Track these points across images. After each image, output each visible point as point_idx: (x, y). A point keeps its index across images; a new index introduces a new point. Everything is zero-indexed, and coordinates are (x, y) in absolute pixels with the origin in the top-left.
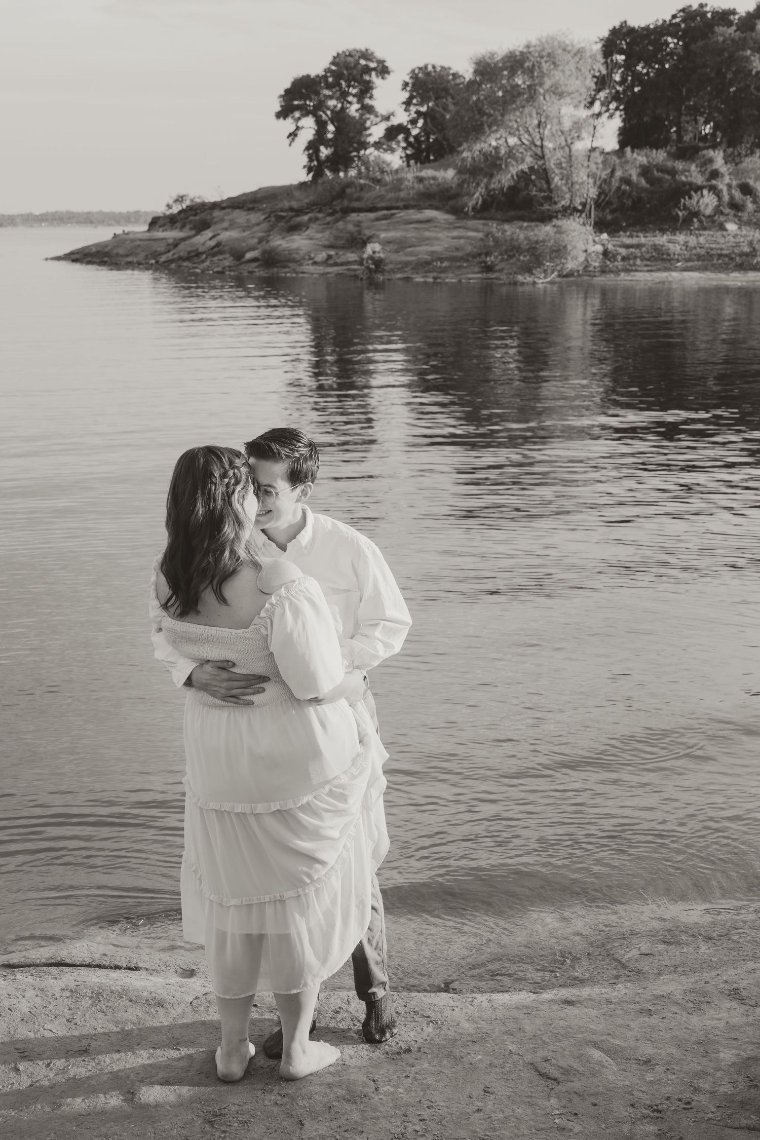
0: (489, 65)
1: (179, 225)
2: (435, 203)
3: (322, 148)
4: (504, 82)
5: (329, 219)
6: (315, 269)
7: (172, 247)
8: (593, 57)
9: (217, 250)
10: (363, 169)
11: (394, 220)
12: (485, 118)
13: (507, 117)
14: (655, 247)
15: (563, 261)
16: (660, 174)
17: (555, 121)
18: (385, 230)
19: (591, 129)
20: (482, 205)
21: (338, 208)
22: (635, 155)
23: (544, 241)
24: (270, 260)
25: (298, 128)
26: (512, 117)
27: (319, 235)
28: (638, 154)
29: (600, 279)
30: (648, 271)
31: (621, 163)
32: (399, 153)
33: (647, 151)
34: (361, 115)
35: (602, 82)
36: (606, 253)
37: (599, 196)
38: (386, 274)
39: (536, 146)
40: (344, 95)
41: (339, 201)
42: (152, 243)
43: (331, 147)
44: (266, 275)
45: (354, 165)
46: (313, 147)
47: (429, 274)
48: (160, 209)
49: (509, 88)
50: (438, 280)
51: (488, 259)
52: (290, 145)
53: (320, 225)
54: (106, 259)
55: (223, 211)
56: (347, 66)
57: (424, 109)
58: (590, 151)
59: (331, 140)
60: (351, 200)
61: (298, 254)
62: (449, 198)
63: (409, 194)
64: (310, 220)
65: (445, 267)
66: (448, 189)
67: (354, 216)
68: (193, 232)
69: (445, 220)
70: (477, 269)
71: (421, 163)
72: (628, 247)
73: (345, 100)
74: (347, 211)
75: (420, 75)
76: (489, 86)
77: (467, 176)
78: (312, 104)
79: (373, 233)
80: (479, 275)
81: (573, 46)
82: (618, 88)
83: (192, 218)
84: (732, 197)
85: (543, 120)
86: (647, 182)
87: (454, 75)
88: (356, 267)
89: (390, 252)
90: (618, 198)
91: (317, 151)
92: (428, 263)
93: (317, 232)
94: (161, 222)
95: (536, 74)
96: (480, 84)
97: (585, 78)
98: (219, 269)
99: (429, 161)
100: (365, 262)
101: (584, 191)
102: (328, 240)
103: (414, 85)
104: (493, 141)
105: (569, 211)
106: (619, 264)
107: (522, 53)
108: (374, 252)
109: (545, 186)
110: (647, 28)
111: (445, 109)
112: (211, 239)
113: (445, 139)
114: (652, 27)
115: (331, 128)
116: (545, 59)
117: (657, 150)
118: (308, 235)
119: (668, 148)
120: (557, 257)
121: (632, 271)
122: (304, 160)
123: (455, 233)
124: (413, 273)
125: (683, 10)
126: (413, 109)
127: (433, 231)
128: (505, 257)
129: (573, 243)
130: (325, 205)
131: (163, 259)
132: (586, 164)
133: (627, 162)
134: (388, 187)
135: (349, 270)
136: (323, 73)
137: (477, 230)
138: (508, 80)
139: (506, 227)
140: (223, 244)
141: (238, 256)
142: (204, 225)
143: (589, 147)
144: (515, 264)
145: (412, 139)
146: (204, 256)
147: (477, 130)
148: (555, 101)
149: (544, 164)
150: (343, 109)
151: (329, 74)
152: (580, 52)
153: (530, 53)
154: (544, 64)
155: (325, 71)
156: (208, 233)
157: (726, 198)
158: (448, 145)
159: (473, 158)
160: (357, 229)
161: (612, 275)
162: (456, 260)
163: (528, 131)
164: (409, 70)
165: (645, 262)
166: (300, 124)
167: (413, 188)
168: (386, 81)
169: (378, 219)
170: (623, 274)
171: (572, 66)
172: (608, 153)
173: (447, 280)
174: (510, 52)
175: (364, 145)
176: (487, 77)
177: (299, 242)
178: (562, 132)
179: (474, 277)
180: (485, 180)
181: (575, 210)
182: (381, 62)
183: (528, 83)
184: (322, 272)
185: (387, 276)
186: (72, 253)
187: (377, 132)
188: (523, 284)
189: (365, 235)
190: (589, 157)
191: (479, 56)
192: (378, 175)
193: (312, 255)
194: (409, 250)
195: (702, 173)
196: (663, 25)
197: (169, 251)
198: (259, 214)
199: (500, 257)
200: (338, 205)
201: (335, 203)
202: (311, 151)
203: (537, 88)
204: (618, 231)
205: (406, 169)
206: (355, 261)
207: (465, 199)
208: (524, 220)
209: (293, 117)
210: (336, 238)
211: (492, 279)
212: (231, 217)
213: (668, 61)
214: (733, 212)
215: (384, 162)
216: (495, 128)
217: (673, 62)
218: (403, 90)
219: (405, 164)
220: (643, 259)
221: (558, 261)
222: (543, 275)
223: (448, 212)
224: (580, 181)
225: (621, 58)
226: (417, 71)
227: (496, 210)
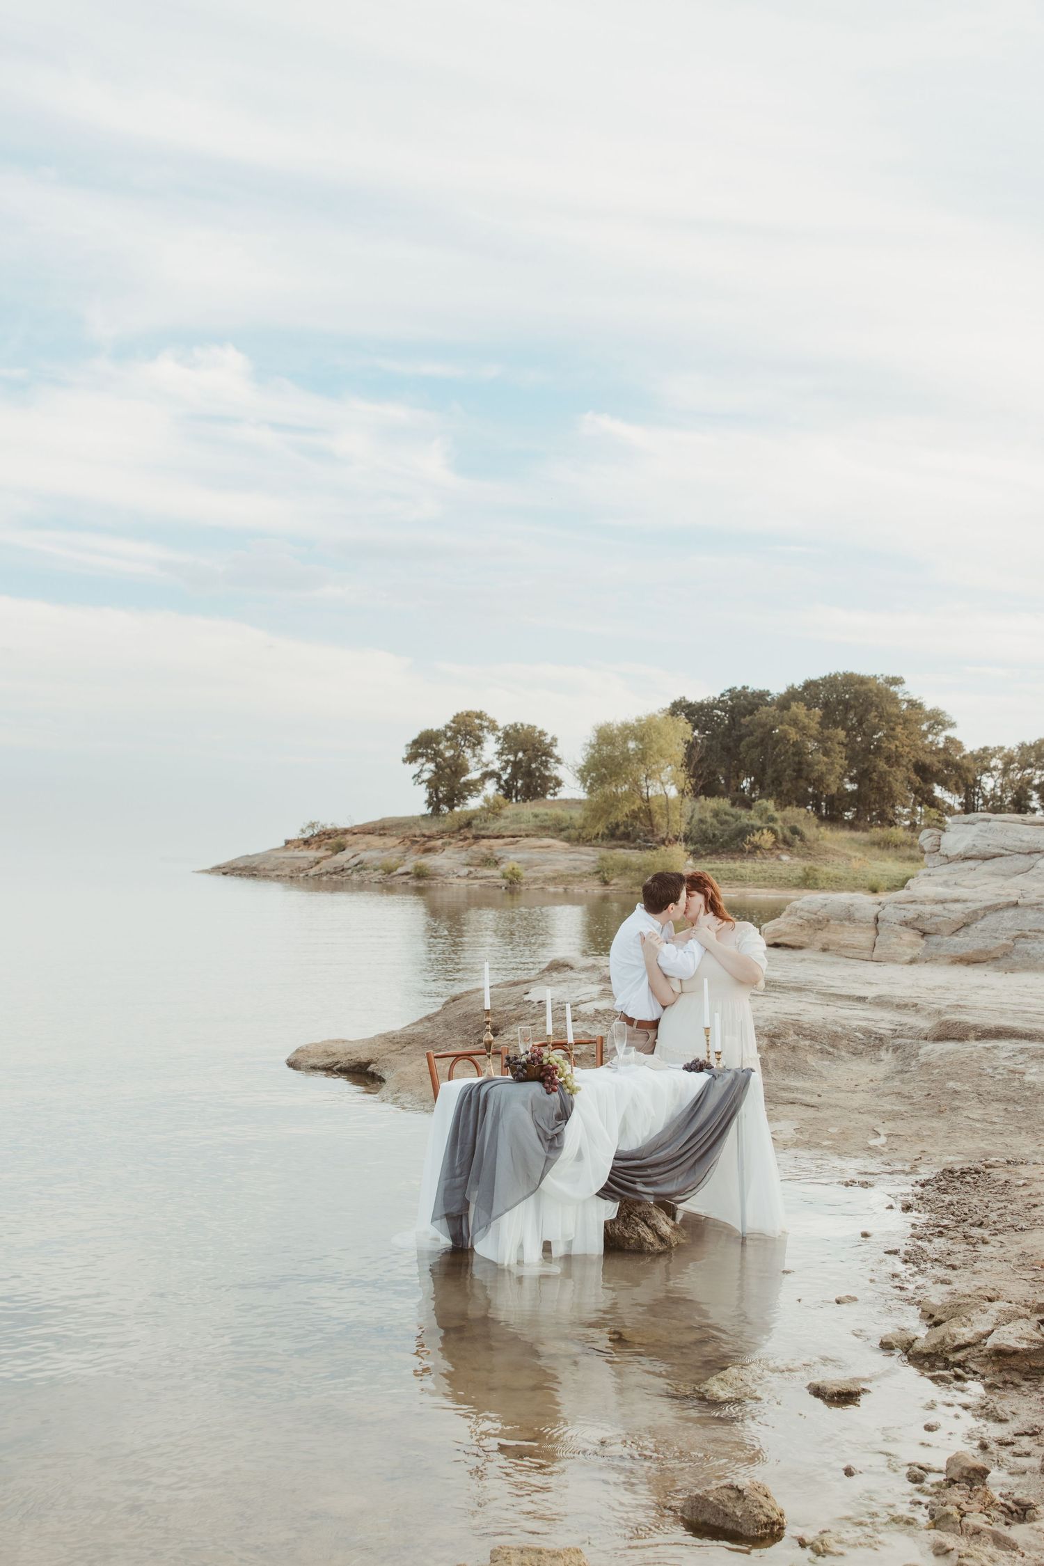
1: (314, 846)
2: (550, 832)
3: (439, 786)
5: (461, 843)
6: (460, 882)
7: (315, 864)
9: (360, 866)
10: (485, 805)
11: (519, 846)
16: (727, 818)
18: (513, 854)
21: (469, 835)
22: (708, 802)
24: (420, 874)
25: (421, 771)
27: (457, 856)
28: (710, 801)
33: (716, 799)
38: (524, 885)
40: (460, 747)
41: (466, 830)
42: (295, 860)
43: (448, 786)
44: (418, 885)
46: (434, 786)
47: (559, 886)
48: (294, 834)
50: (568, 891)
51: (606, 875)
52: (415, 784)
53: (454, 848)
55: (357, 836)
56: (464, 724)
57: (512, 759)
60: (477, 829)
61: (442, 869)
62: (562, 830)
63: (526, 824)
64: (444, 844)
65: (572, 881)
66: (559, 822)
67: (485, 842)
68: (330, 853)
69: (560, 846)
70: (597, 883)
71: (513, 802)
73: (461, 750)
74: (477, 838)
77: (591, 813)
78: (433, 753)
79: (504, 854)
83: (326, 841)
84: (785, 837)
86: (718, 823)
87: (540, 732)
88: (496, 880)
91: (436, 789)
92: (555, 878)
93: (454, 853)
94: (296, 844)
99: (520, 800)
100: (505, 876)
101: (679, 826)
102: (465, 860)
103: (506, 739)
105: (667, 842)
108: (513, 869)
109: (649, 822)
110: (701, 704)
112: (351, 858)
114: (706, 702)
117: (721, 798)
118: (446, 855)
119: (730, 797)
122: (426, 796)
123: (571, 856)
124: (546, 885)
125: (729, 691)
126: (505, 759)
127: (551, 855)
128: (618, 874)
130: (453, 833)
131: (312, 872)
134: (509, 818)
135: (490, 882)
136: (444, 729)
137: (590, 855)
139: (614, 853)
140: (365, 861)
141: (388, 871)
142: (341, 848)
144: (627, 879)
145: (502, 782)
146: (350, 871)
149: (649, 806)
150: (459, 757)
151: (448, 730)
155: (446, 727)
156: (347, 854)
157: (781, 836)
160: (489, 852)
162: (578, 876)
166: (422, 768)
167: (529, 819)
169: (506, 844)
173: (575, 891)
177: (439, 861)
179: (597, 888)
180: (605, 816)
181: (673, 840)
182: (491, 721)
184: (465, 884)
185: (525, 887)
186: (218, 868)
189: (497, 856)
190: (682, 802)
192: (498, 810)
193: (455, 871)
194: (537, 868)
195: (761, 818)
196: (714, 701)
197: (314, 867)
198: (394, 838)
199: (614, 874)
200: (467, 833)
201: (462, 831)
202: (431, 789)
204: (700, 858)
206: (494, 876)
207: (589, 830)
208: (626, 849)
209: (416, 762)
210: (472, 858)
214: (786, 847)
217: (722, 730)
218: (500, 742)
223: (562, 840)
224: (674, 818)
226: (509, 728)
227: (603, 839)
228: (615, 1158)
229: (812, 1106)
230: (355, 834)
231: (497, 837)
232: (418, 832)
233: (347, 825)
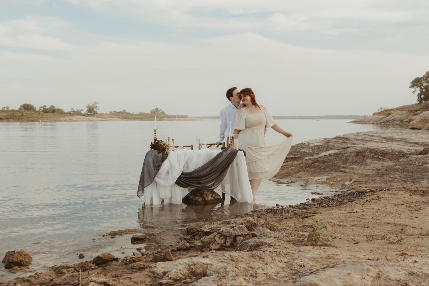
1: (381, 114)
3: (422, 95)
7: (381, 120)
9: (394, 120)
25: (415, 90)
42: (375, 119)
43: (424, 95)
46: (419, 95)
48: (376, 111)
52: (413, 94)
54: (363, 122)
59: (424, 93)
64: (420, 112)
68: (386, 116)
78: (419, 84)
83: (385, 113)
91: (420, 96)
94: (376, 114)
112: (392, 117)
115: (424, 90)
122: (417, 98)
130: (424, 109)
131: (379, 122)
136: (423, 77)
140: (396, 118)
142: (389, 114)
146: (391, 121)
156: (390, 116)
198: (405, 111)
201: (427, 108)
209: (414, 88)
212: (397, 112)
228: (182, 174)
229: (346, 173)
230: (394, 110)
232: (413, 109)
233: (392, 108)
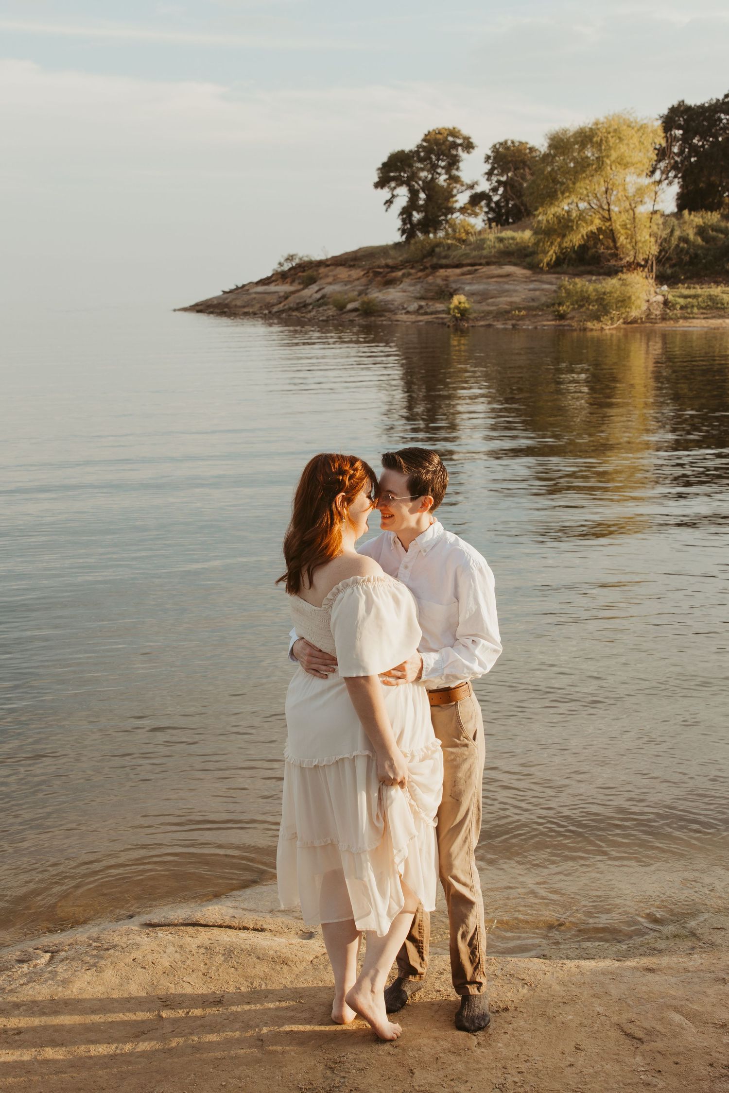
0: (562, 140)
1: (289, 280)
2: (513, 260)
3: (415, 213)
4: (575, 154)
5: (420, 274)
6: (408, 318)
7: (283, 299)
8: (654, 132)
9: (322, 301)
10: (450, 230)
11: (478, 275)
12: (558, 186)
13: (578, 185)
14: (711, 298)
15: (627, 309)
16: (714, 233)
17: (621, 188)
18: (470, 284)
19: (653, 194)
20: (555, 262)
21: (428, 265)
22: (692, 217)
23: (611, 293)
24: (368, 310)
25: (393, 196)
26: (582, 184)
27: (412, 288)
28: (695, 216)
29: (660, 325)
30: (704, 318)
31: (679, 224)
32: (482, 216)
33: (703, 213)
34: (449, 184)
35: (662, 153)
36: (666, 303)
37: (660, 252)
38: (470, 322)
39: (603, 209)
40: (434, 168)
41: (429, 258)
42: (266, 296)
43: (422, 212)
44: (364, 323)
45: (442, 227)
46: (406, 213)
47: (508, 322)
49: (580, 160)
50: (518, 327)
51: (561, 308)
52: (386, 211)
53: (412, 279)
54: (226, 310)
55: (328, 268)
56: (437, 142)
57: (504, 179)
58: (652, 213)
59: (422, 206)
60: (440, 257)
61: (393, 304)
62: (526, 256)
63: (491, 252)
64: (404, 275)
65: (523, 316)
66: (525, 248)
67: (442, 272)
68: (301, 286)
69: (522, 274)
70: (550, 317)
71: (501, 225)
72: (686, 297)
73: (435, 171)
74: (436, 267)
75: (501, 149)
76: (561, 158)
77: (542, 236)
78: (406, 175)
79: (459, 286)
80: (553, 323)
81: (636, 122)
82: (676, 158)
83: (300, 274)
85: (610, 187)
86: (703, 240)
88: (444, 316)
89: (474, 302)
90: (677, 254)
91: (410, 216)
92: (508, 312)
93: (410, 285)
94: (273, 278)
95: (603, 147)
96: (554, 156)
97: (648, 151)
98: (324, 318)
99: (508, 223)
100: (451, 312)
101: (647, 249)
102: (419, 293)
103: (495, 158)
104: (564, 206)
105: (633, 266)
106: (678, 312)
107: (591, 129)
108: (460, 303)
109: (612, 245)
110: (702, 107)
111: (523, 178)
112: (317, 292)
113: (522, 204)
114: (707, 105)
115: (422, 195)
116: (612, 134)
117: (712, 212)
118: (402, 288)
119: (722, 210)
120: (621, 306)
121: (690, 318)
122: (399, 223)
123: (532, 286)
124: (494, 321)
126: (494, 178)
127: (511, 284)
128: (576, 306)
129: (637, 294)
130: (417, 262)
131: (275, 309)
132: (648, 225)
133: (685, 223)
134: (472, 247)
135: (437, 318)
136: (416, 149)
137: (551, 283)
138: (579, 153)
139: (577, 280)
140: (327, 296)
141: (341, 307)
142: (312, 280)
143: (651, 209)
144: (584, 312)
145: (493, 205)
146: (311, 307)
147: (551, 196)
148: (620, 171)
149: (611, 225)
150: (433, 179)
151: (421, 150)
152: (642, 128)
153: (598, 129)
154: (610, 139)
155: (418, 147)
156: (314, 287)
158: (526, 210)
159: (548, 221)
160: (445, 282)
161: (672, 322)
162: (533, 309)
163: (596, 197)
164: (491, 145)
165: (701, 311)
166: (395, 193)
167: (494, 247)
168: (471, 155)
169: (463, 274)
170: (681, 321)
171: (635, 140)
172: (668, 216)
173: (524, 327)
174: (581, 129)
175: (451, 211)
176: (560, 151)
177: (394, 295)
178: (627, 198)
179: (548, 323)
180: (559, 240)
181: (639, 265)
182: (467, 139)
183: (596, 155)
184: (413, 320)
185: (471, 323)
186: (197, 305)
187: (462, 199)
188: (592, 330)
189: (451, 288)
190: (651, 219)
191: (554, 132)
192: (463, 236)
193: (405, 306)
194: (490, 301)
196: (716, 103)
197: (280, 303)
198: (359, 271)
199: (571, 307)
200: (428, 262)
201: (425, 260)
202: (404, 216)
203: (605, 159)
204: (677, 283)
205: (488, 231)
206: (443, 311)
207: (541, 256)
208: (593, 274)
209: (389, 187)
210: (427, 290)
211: (564, 326)
213: (721, 135)
215: (468, 225)
216: (567, 194)
217: (726, 136)
218: (485, 162)
219: (487, 226)
220: (699, 307)
221: (623, 310)
222: (610, 322)
223: (525, 268)
224: (643, 239)
225: (679, 132)
226: (498, 146)
227: (568, 265)
230: (329, 265)
231: (457, 266)
232: (384, 263)
233: (322, 257)
